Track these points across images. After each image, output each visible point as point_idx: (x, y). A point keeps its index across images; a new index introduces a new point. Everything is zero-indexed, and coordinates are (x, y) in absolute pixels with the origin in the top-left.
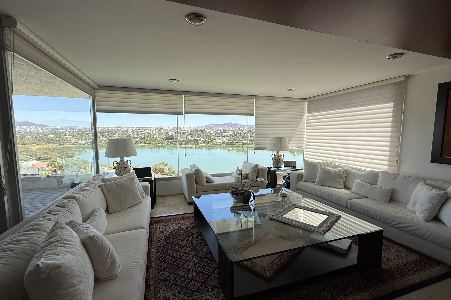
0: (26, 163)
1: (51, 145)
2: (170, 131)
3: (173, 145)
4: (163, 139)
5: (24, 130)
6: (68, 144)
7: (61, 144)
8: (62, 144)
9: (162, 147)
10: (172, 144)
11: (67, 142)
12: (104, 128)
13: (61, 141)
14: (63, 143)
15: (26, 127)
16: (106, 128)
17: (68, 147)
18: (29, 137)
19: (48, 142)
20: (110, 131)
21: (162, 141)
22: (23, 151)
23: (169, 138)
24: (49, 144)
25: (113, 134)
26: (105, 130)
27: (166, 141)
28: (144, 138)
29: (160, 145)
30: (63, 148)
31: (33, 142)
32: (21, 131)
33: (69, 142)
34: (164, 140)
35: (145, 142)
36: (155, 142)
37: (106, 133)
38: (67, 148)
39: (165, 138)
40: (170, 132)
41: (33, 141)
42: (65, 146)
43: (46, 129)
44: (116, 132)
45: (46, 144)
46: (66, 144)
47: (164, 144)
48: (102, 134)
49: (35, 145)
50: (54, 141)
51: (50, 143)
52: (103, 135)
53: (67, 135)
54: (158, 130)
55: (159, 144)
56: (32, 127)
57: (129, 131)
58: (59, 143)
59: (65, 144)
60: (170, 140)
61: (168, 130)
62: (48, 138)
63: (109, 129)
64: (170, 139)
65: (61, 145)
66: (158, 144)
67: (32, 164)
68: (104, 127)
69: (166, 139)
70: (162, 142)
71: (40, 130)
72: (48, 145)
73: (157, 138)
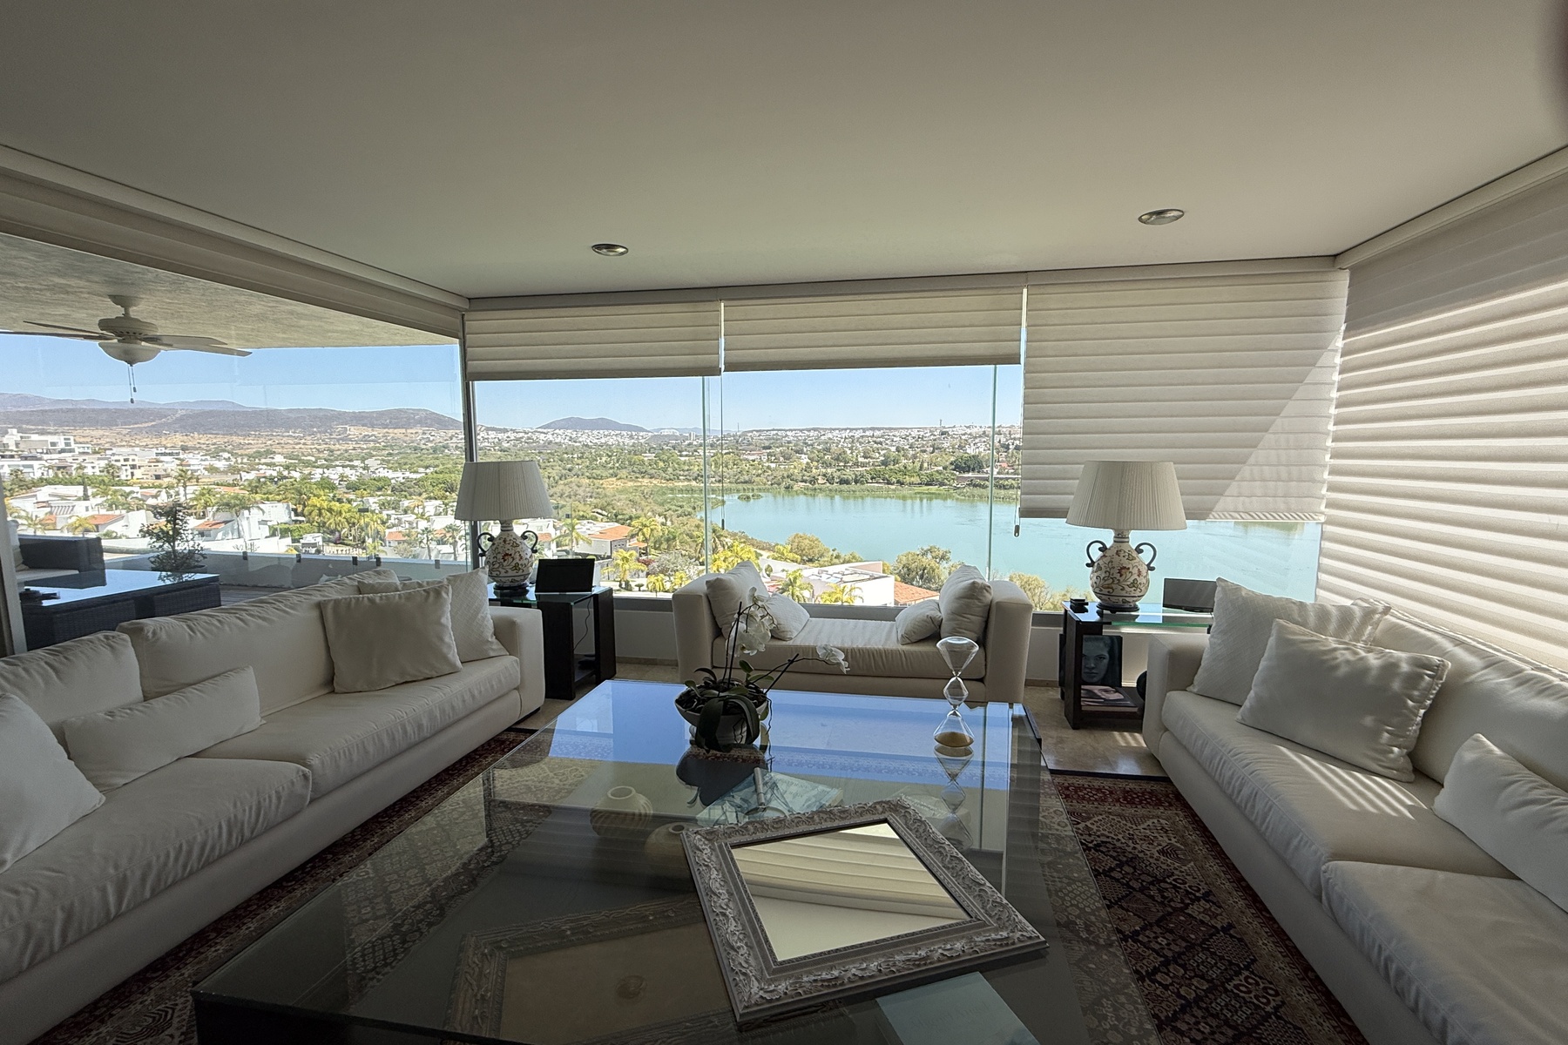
0: (589, 526)
1: (646, 481)
2: (970, 441)
3: (977, 491)
4: (945, 468)
5: (597, 441)
6: (684, 480)
7: (668, 477)
8: (670, 479)
9: (939, 494)
10: (975, 486)
11: (682, 473)
12: (775, 432)
13: (670, 470)
14: (672, 477)
15: (601, 432)
16: (780, 433)
17: (684, 489)
18: (604, 459)
19: (642, 473)
20: (789, 442)
21: (940, 474)
22: (589, 494)
23: (965, 464)
24: (643, 477)
25: (797, 452)
26: (777, 440)
27: (953, 474)
28: (885, 463)
29: (933, 489)
30: (672, 490)
31: (611, 471)
32: (590, 444)
33: (686, 473)
34: (947, 473)
35: (887, 476)
36: (916, 480)
37: (777, 447)
38: (681, 491)
39: (952, 464)
40: (972, 445)
41: (611, 468)
42: (676, 484)
43: (640, 438)
44: (806, 443)
45: (637, 478)
46: (681, 477)
47: (946, 485)
48: (768, 451)
49: (614, 479)
51: (644, 474)
52: (769, 454)
53: (684, 453)
54: (932, 437)
55: (931, 485)
56: (613, 433)
57: (843, 440)
58: (664, 475)
59: (678, 478)
60: (968, 472)
61: (963, 437)
62: (643, 461)
63: (787, 436)
64: (969, 467)
65: (668, 480)
66: (926, 485)
67: (600, 529)
68: (773, 430)
69: (953, 467)
70: (940, 477)
71: (627, 441)
72: (640, 480)
73: (925, 465)
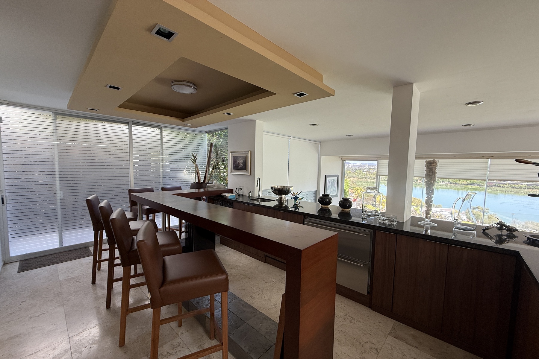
6: (365, 179)
7: (359, 178)
10: (498, 186)
13: (360, 176)
14: (361, 178)
17: (365, 181)
24: (351, 178)
29: (474, 186)
30: (361, 182)
33: (365, 177)
42: (362, 180)
45: (349, 178)
46: (364, 178)
50: (354, 176)
53: (364, 171)
58: (358, 177)
